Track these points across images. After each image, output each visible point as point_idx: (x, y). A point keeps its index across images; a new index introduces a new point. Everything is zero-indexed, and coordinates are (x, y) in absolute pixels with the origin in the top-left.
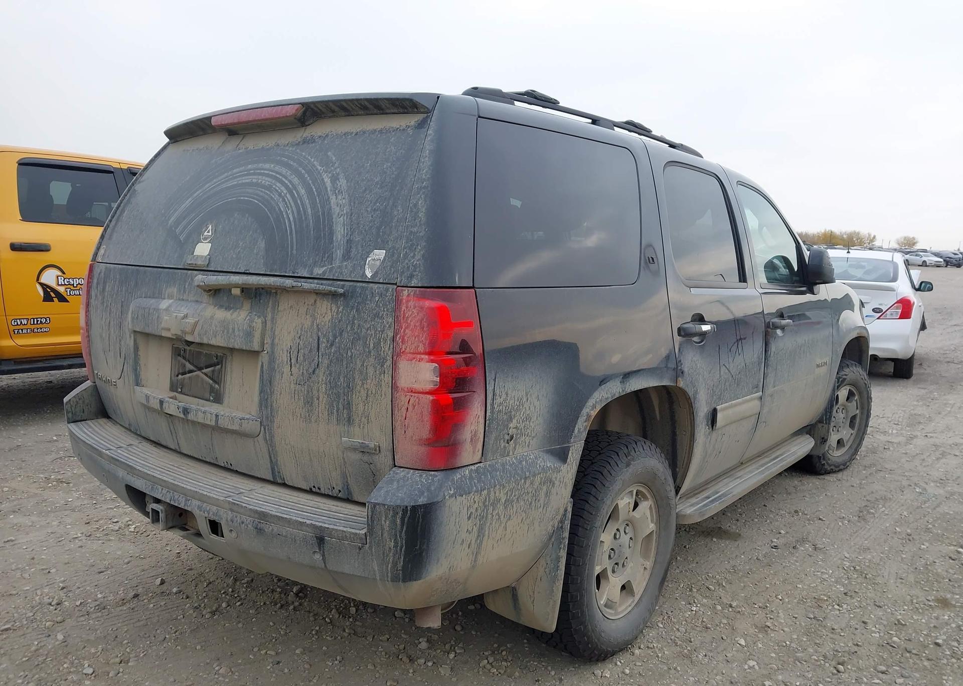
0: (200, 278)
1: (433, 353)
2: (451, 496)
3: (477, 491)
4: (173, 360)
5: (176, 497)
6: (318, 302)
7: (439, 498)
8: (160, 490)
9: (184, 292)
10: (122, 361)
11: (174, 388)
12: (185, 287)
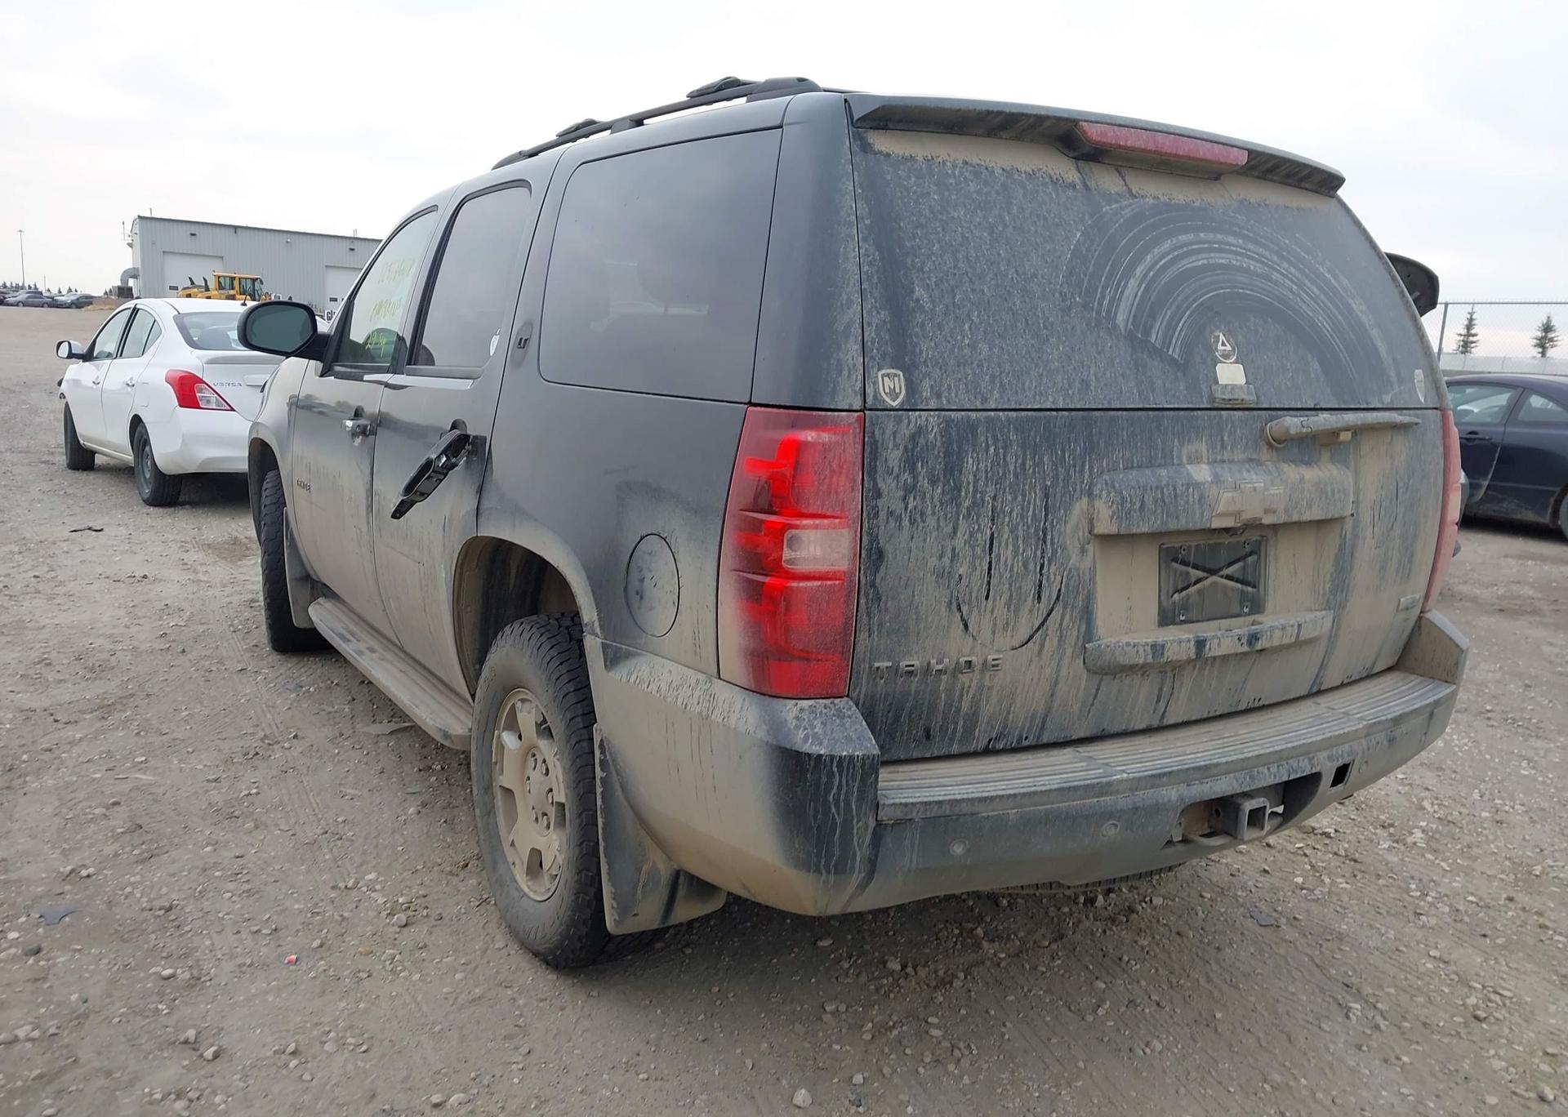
4: (1163, 571)
5: (1295, 765)
8: (1266, 771)
9: (1223, 447)
10: (1044, 607)
11: (1167, 618)
12: (1222, 440)
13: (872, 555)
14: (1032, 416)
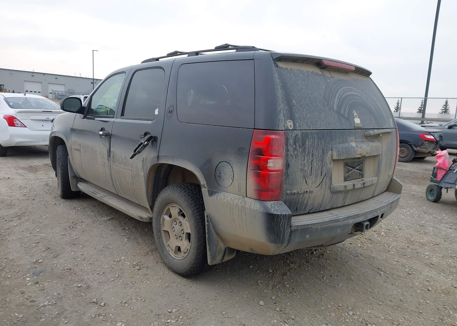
4: (345, 168)
5: (374, 214)
9: (357, 138)
10: (322, 177)
11: (346, 179)
12: (357, 137)
13: (287, 165)
14: (318, 131)
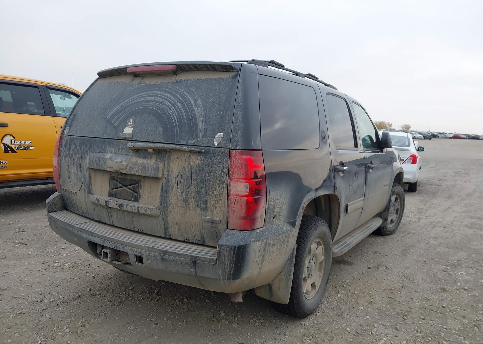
0: (130, 144)
1: (247, 179)
2: (253, 242)
3: (262, 240)
5: (118, 246)
6: (191, 156)
7: (249, 243)
8: (109, 243)
9: (119, 150)
10: (81, 182)
11: (111, 195)
12: (119, 148)
